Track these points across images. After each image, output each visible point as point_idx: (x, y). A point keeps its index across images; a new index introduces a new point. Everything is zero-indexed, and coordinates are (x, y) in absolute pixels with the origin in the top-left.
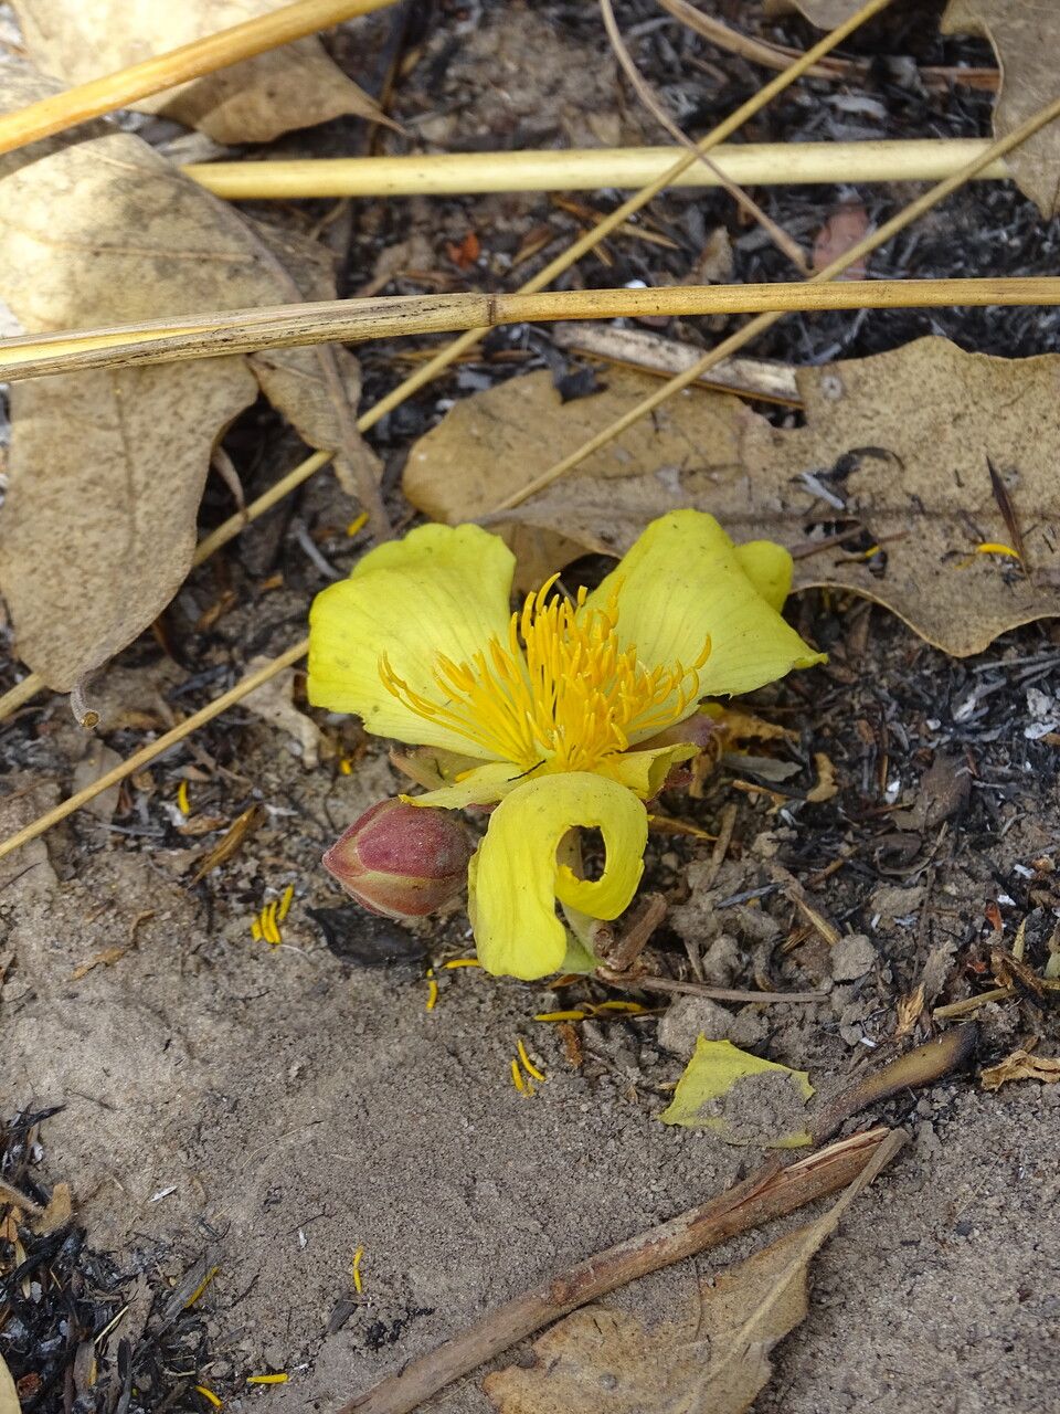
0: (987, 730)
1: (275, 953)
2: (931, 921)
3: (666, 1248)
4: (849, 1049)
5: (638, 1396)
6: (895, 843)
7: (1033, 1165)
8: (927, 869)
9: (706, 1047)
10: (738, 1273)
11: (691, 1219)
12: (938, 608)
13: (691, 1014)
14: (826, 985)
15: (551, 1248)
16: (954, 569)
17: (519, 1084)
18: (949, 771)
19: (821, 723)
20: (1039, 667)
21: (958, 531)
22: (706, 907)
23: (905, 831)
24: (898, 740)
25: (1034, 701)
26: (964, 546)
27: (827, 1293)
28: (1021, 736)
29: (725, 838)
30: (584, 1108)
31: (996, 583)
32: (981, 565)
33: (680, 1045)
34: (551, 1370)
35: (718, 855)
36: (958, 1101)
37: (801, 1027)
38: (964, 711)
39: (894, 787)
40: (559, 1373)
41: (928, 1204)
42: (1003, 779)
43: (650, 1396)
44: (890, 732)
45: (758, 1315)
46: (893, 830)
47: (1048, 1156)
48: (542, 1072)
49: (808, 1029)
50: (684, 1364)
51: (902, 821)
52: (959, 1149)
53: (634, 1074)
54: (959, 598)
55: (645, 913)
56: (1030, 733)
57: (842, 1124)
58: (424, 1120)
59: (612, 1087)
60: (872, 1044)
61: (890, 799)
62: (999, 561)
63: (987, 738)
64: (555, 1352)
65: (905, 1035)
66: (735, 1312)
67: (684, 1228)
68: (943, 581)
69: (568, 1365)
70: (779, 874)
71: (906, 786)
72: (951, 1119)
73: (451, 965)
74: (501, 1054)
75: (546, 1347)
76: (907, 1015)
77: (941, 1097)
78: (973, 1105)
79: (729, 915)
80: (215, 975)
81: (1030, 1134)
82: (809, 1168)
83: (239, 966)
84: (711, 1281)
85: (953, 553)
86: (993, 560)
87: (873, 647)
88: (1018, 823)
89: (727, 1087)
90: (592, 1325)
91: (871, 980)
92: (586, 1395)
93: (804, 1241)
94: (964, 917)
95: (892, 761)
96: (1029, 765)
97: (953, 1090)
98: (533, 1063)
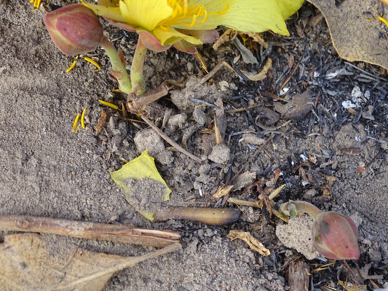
0: (332, 90)
1: (34, 11)
2: (260, 153)
3: (72, 232)
4: (193, 190)
5: (28, 277)
6: (269, 114)
7: (221, 282)
8: (273, 132)
9: (145, 156)
10: (92, 256)
11: (88, 227)
12: (349, 32)
13: (149, 139)
14: (204, 158)
15: (37, 201)
16: (365, 20)
17: (75, 124)
18: (306, 100)
19: (280, 45)
20: (368, 77)
21: (376, 5)
22: (187, 96)
23: (276, 111)
24: (299, 73)
25: (355, 91)
26: (375, 13)
27: (119, 281)
28: (340, 102)
29: (211, 75)
30: (88, 151)
31: (376, 34)
32: (375, 24)
33: (140, 147)
34: (6, 249)
35: (204, 80)
36: (214, 237)
37: (184, 169)
38: (331, 75)
39: (286, 90)
40: (8, 252)
41: (175, 271)
42: (323, 114)
43: (32, 281)
44: (299, 68)
45: (86, 279)
46: (271, 108)
47: (228, 282)
48: (85, 125)
49: (185, 171)
50: (51, 278)
51: (278, 107)
52: (201, 258)
53: (115, 149)
54: (358, 33)
55: (158, 92)
56: (345, 104)
57: (169, 220)
58: (32, 118)
59: (105, 148)
60: (201, 194)
61: (282, 93)
62: (383, 27)
63: (330, 93)
64: (11, 243)
65: (215, 198)
66: (80, 271)
67: (83, 229)
68: (358, 22)
69: (13, 251)
70: (219, 102)
71: (290, 93)
72: (207, 243)
73: (86, 59)
74: (78, 108)
75: (9, 240)
76: (220, 193)
77: (209, 233)
78: (218, 243)
79: (193, 104)
80: (7, 7)
81: (229, 269)
82: (143, 233)
83: (18, 8)
84: (81, 252)
85: (369, 13)
86: (381, 25)
87: (319, 27)
88: (316, 136)
89: (140, 177)
90: (30, 241)
91: (221, 166)
92: (12, 266)
93: (120, 263)
94: (272, 160)
95: (291, 80)
96: (336, 115)
97: (216, 232)
98: (85, 120)
